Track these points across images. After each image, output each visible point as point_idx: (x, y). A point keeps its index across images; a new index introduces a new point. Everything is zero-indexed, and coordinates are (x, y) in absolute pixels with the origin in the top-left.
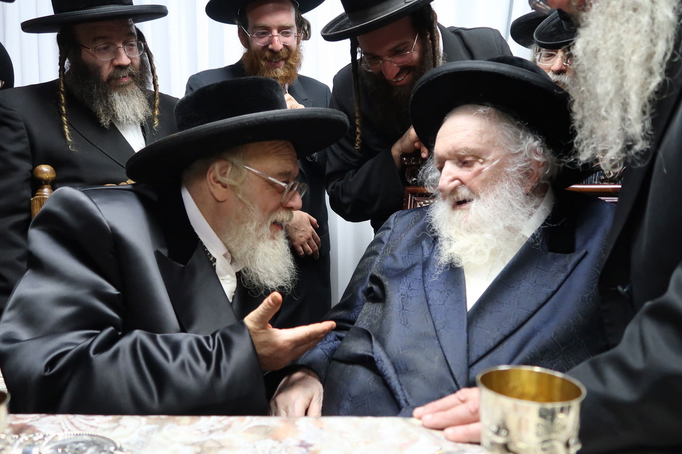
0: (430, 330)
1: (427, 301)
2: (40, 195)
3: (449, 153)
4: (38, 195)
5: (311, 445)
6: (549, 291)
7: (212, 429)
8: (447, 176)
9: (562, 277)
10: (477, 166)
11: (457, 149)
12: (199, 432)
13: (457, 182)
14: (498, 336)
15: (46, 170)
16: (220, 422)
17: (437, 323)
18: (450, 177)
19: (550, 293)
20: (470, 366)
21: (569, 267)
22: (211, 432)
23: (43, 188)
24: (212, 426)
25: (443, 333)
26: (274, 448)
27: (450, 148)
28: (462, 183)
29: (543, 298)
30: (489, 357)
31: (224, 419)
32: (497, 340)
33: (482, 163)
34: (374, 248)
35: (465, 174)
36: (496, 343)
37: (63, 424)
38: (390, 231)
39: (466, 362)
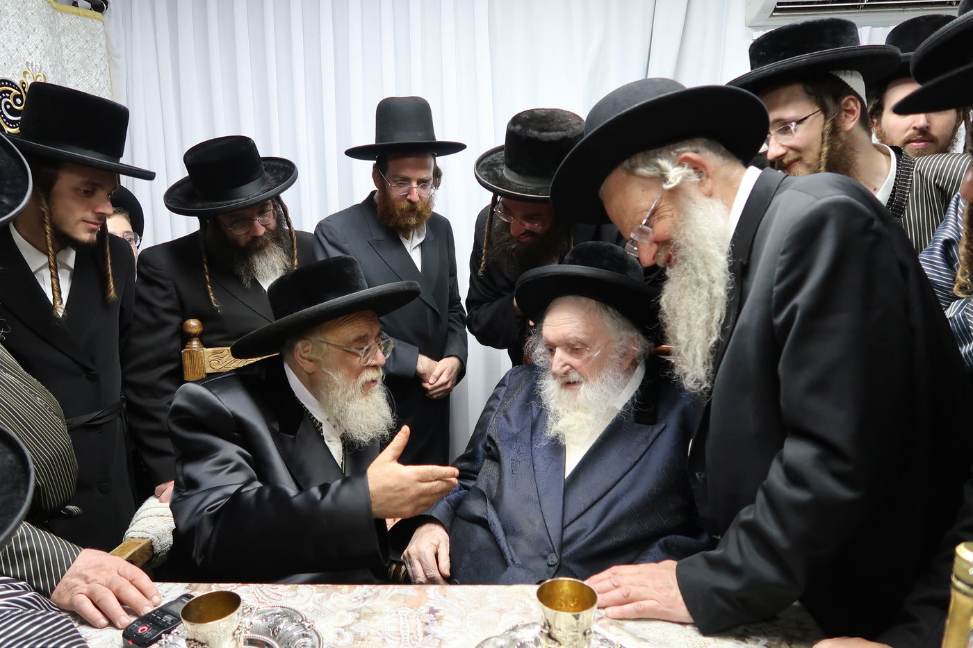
0: (534, 496)
1: (533, 466)
2: (190, 348)
3: (559, 341)
4: (187, 348)
5: (437, 611)
6: (633, 461)
7: (365, 596)
8: (559, 362)
9: (644, 448)
10: (586, 355)
11: (567, 338)
12: (356, 600)
13: (568, 367)
14: (588, 502)
15: (193, 324)
16: (371, 590)
17: (540, 488)
18: (562, 363)
19: (633, 463)
20: (564, 528)
21: (651, 440)
22: (365, 599)
23: (191, 341)
24: (365, 594)
25: (543, 498)
26: (410, 614)
27: (561, 338)
28: (572, 367)
29: (627, 467)
30: (579, 520)
31: (374, 588)
32: (588, 505)
33: (589, 351)
34: (491, 403)
35: (575, 361)
36: (586, 508)
37: (256, 593)
38: (506, 388)
39: (561, 526)
